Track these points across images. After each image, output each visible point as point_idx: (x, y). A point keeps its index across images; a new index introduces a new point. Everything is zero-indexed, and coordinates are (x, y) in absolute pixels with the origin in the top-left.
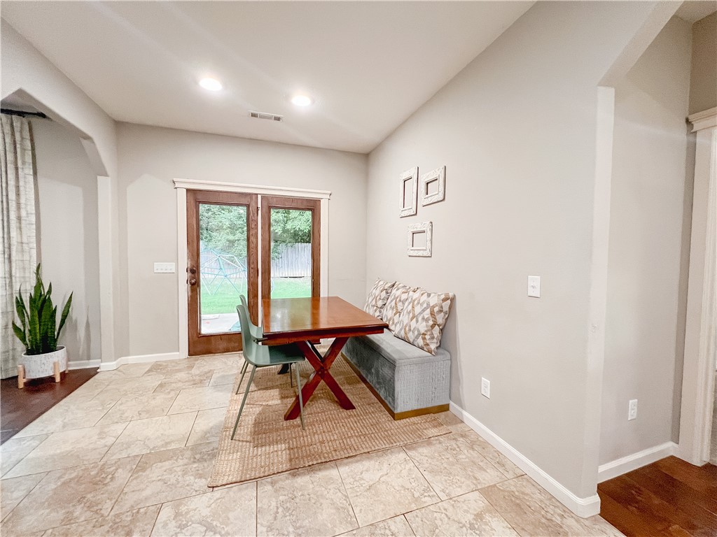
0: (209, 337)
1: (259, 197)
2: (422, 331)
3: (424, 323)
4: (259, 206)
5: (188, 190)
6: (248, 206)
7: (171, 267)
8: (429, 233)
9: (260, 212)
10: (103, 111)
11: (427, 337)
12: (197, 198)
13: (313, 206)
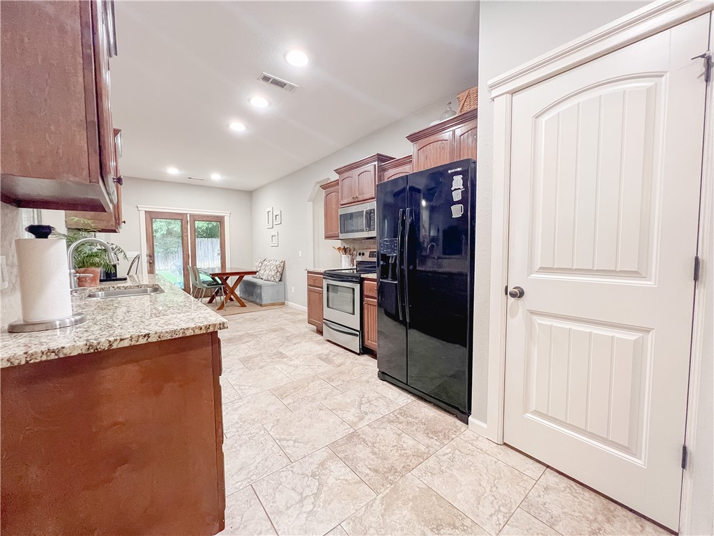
1: (188, 215)
2: (273, 275)
3: (274, 272)
4: (189, 220)
5: (146, 212)
6: (182, 220)
8: (277, 236)
9: (189, 223)
11: (275, 277)
12: (151, 216)
13: (220, 220)
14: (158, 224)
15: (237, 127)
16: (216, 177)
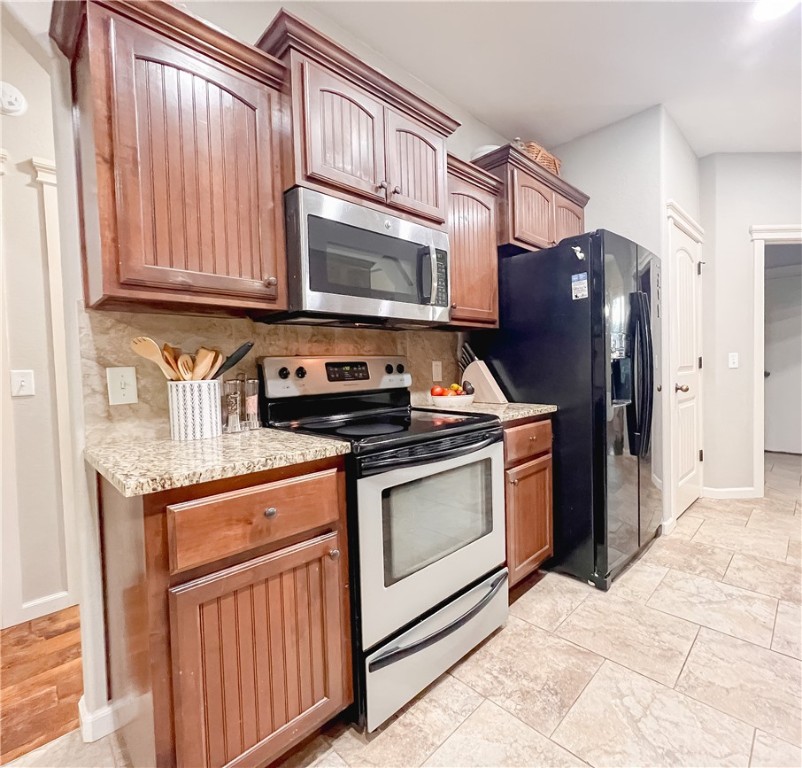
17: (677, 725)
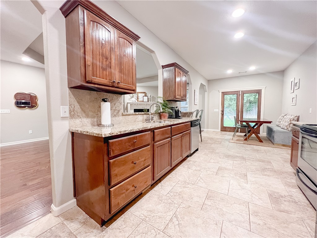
0: (226, 127)
1: (241, 91)
2: (287, 125)
3: (287, 123)
4: (240, 94)
5: (222, 92)
6: (237, 94)
7: (217, 110)
8: (295, 98)
9: (240, 95)
10: (205, 78)
11: (288, 127)
12: (224, 94)
13: (259, 92)
14: (227, 97)
15: (239, 35)
16: (252, 68)
17: (244, 194)
